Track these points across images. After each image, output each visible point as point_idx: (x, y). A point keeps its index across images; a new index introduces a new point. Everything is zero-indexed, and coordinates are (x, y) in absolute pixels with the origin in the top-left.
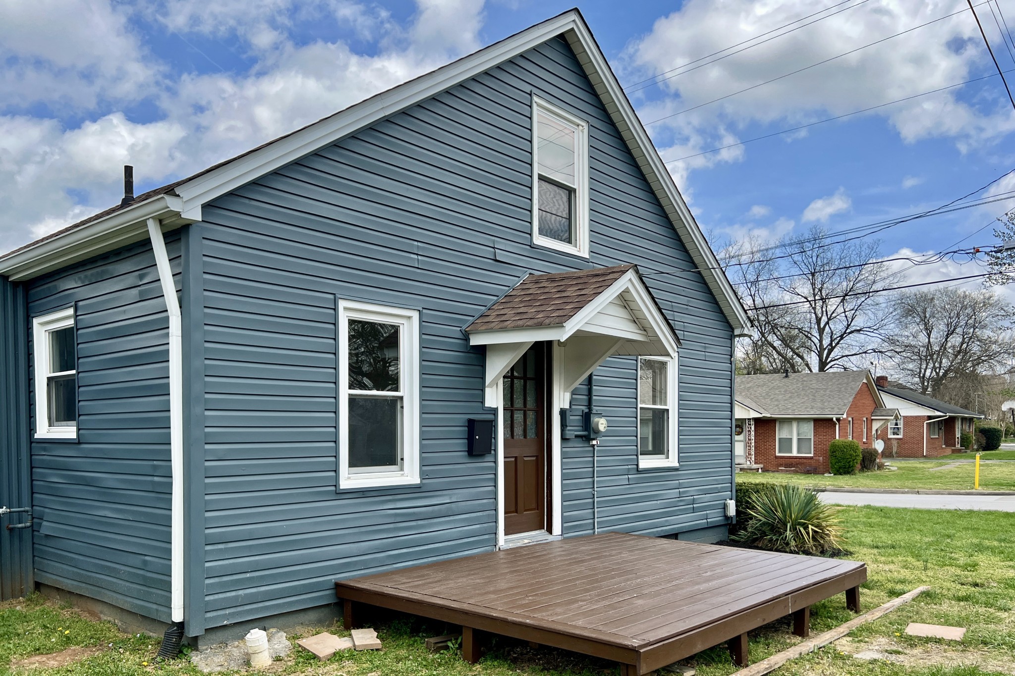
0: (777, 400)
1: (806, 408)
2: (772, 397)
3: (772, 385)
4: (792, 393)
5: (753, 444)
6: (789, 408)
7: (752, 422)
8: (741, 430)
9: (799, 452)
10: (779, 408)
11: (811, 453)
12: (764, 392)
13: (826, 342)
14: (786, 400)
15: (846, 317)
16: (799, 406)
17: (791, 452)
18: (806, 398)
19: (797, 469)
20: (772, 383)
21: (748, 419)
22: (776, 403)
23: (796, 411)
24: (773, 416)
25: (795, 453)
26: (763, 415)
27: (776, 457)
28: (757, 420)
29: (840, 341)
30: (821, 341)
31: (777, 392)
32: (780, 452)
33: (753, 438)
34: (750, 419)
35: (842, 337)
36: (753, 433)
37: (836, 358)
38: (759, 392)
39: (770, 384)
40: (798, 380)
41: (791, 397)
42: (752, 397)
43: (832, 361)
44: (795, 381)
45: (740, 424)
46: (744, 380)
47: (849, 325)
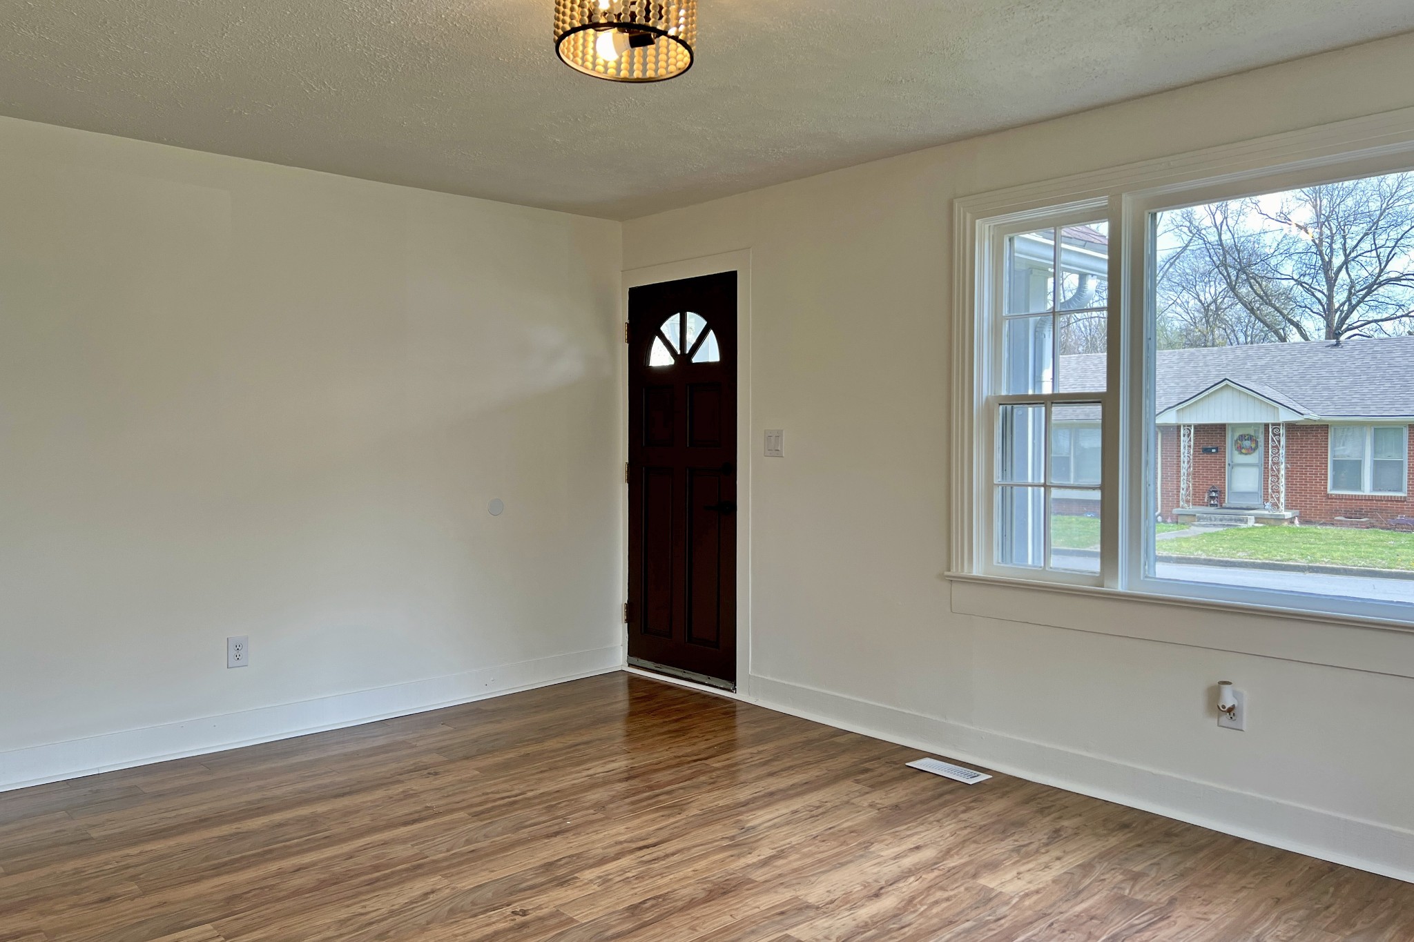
0: (1328, 389)
1: (1392, 403)
2: (1314, 382)
3: (1310, 360)
4: (1354, 375)
5: (1283, 472)
6: (1356, 404)
7: (1282, 431)
8: (1253, 446)
9: (1376, 487)
10: (1333, 403)
11: (1400, 490)
12: (1296, 373)
13: (1340, 297)
14: (1346, 388)
15: (1378, 256)
16: (1376, 399)
17: (1359, 487)
18: (1388, 385)
19: (1373, 521)
20: (1309, 357)
21: (1273, 424)
22: (1325, 393)
23: (1373, 408)
24: (1323, 418)
25: (1367, 489)
26: (1305, 417)
27: (1328, 497)
28: (1291, 427)
29: (1365, 296)
30: (1330, 298)
31: (1323, 373)
32: (1335, 486)
33: (1283, 461)
34: (1279, 424)
35: (1370, 290)
36: (1282, 451)
37: (1355, 325)
38: (1285, 373)
39: (1305, 359)
40: (1362, 351)
41: (1354, 383)
42: (1274, 383)
43: (1348, 329)
44: (1357, 352)
45: (1253, 434)
46: (1250, 352)
47: (1381, 270)
